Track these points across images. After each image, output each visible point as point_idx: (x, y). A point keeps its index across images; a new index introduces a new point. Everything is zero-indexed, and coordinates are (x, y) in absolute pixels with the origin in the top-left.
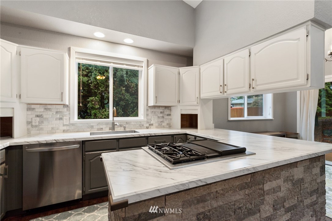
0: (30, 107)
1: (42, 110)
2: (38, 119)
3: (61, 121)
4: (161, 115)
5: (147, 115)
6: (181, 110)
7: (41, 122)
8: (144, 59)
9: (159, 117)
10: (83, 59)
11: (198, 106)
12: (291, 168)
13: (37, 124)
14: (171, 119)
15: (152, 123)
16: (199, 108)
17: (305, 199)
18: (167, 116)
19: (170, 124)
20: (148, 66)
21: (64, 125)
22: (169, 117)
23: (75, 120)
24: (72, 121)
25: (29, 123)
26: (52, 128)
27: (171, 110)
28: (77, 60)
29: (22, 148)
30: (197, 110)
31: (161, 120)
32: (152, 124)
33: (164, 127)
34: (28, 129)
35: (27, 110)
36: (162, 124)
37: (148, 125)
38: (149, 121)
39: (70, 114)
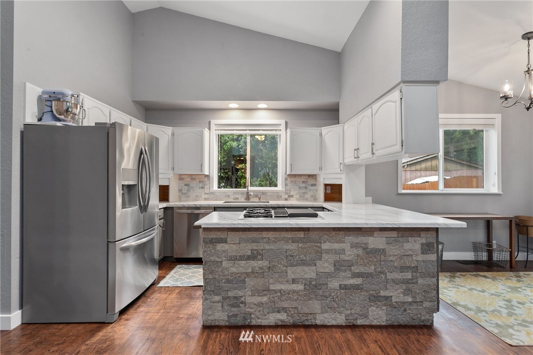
0: (181, 177)
1: (189, 179)
2: (186, 187)
3: (203, 190)
4: (304, 185)
5: (286, 185)
6: (324, 178)
7: (188, 190)
8: (283, 122)
9: (300, 188)
10: (221, 130)
11: (342, 173)
12: (363, 236)
13: (186, 192)
14: (317, 190)
15: (291, 194)
16: (343, 176)
17: (389, 272)
18: (312, 186)
19: (315, 196)
20: (286, 129)
21: (205, 194)
22: (314, 188)
23: (214, 189)
24: (211, 190)
25: (180, 191)
26: (196, 196)
27: (316, 179)
28: (216, 132)
29: (173, 210)
30: (341, 178)
31: (304, 191)
32: (292, 196)
33: (307, 200)
34: (179, 196)
35: (179, 180)
36: (304, 196)
37: (287, 196)
38: (288, 192)
39: (210, 183)
